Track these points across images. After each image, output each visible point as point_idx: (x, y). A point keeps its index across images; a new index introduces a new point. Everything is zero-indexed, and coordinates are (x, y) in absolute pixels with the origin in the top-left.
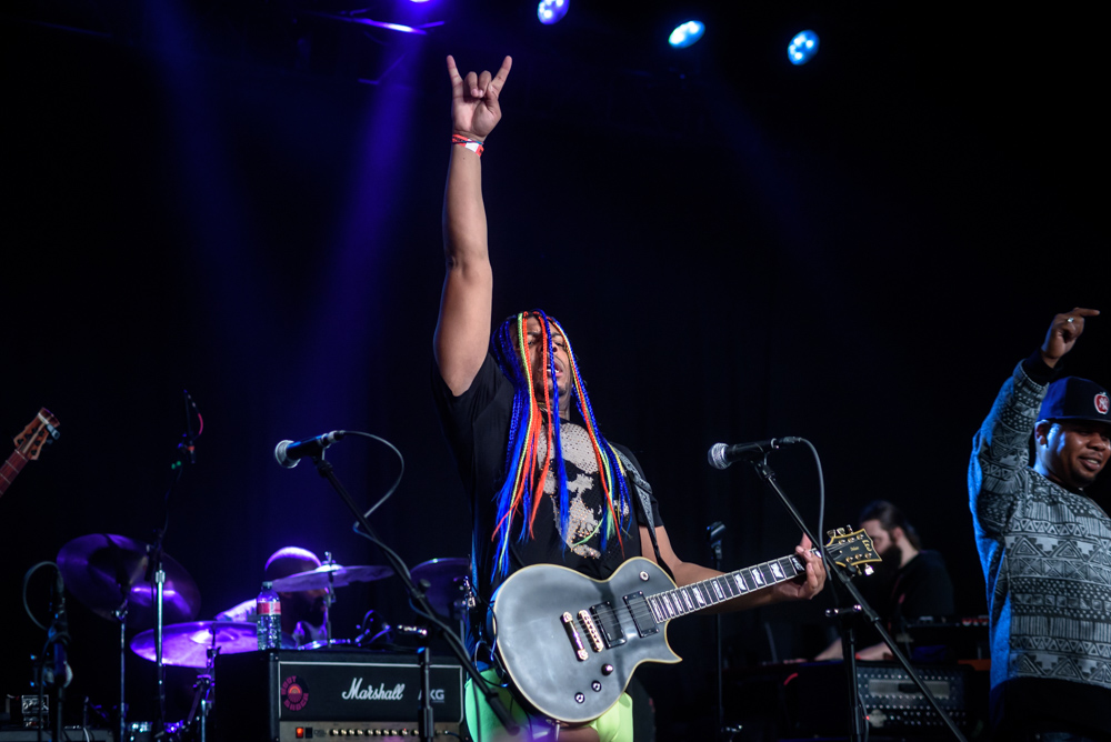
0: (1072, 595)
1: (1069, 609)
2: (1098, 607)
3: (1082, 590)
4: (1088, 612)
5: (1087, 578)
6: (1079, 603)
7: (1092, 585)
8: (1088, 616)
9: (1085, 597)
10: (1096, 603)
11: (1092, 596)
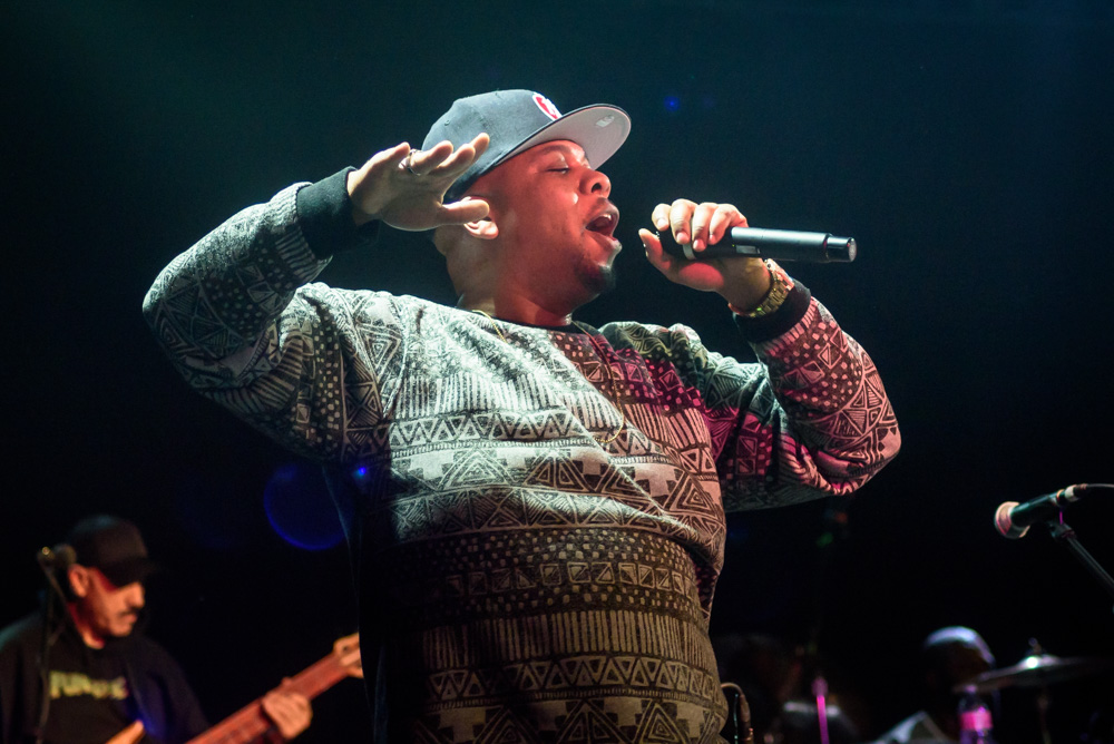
0: (496, 564)
1: (494, 597)
2: (553, 577)
3: (515, 548)
4: (534, 594)
5: (522, 520)
6: (514, 579)
7: (535, 532)
8: (535, 603)
9: (523, 564)
10: (549, 571)
11: (538, 556)
